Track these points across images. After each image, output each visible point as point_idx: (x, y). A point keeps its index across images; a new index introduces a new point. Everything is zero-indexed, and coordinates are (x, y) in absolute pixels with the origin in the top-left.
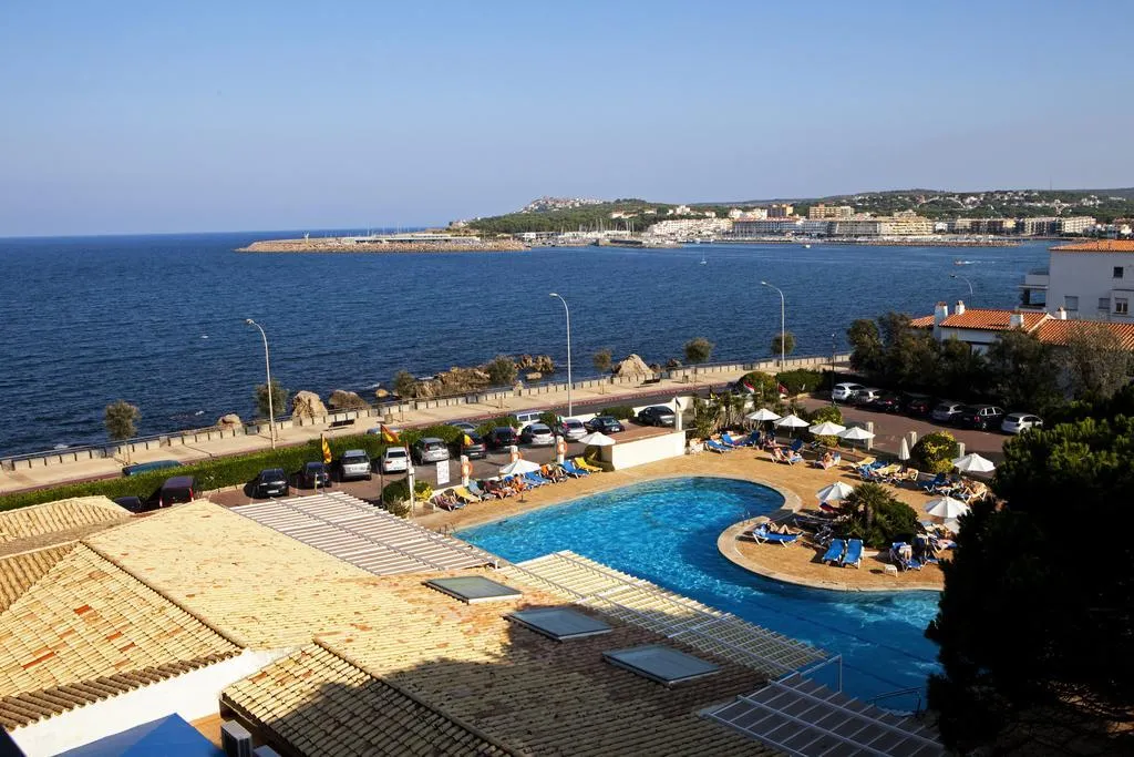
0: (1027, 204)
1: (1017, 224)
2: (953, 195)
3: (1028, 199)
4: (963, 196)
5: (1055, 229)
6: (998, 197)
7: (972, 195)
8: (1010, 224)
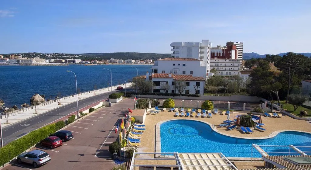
0: (63, 56)
1: (65, 61)
2: (45, 54)
3: (63, 55)
4: (48, 54)
5: (74, 62)
6: (56, 55)
7: (50, 54)
8: (63, 61)
